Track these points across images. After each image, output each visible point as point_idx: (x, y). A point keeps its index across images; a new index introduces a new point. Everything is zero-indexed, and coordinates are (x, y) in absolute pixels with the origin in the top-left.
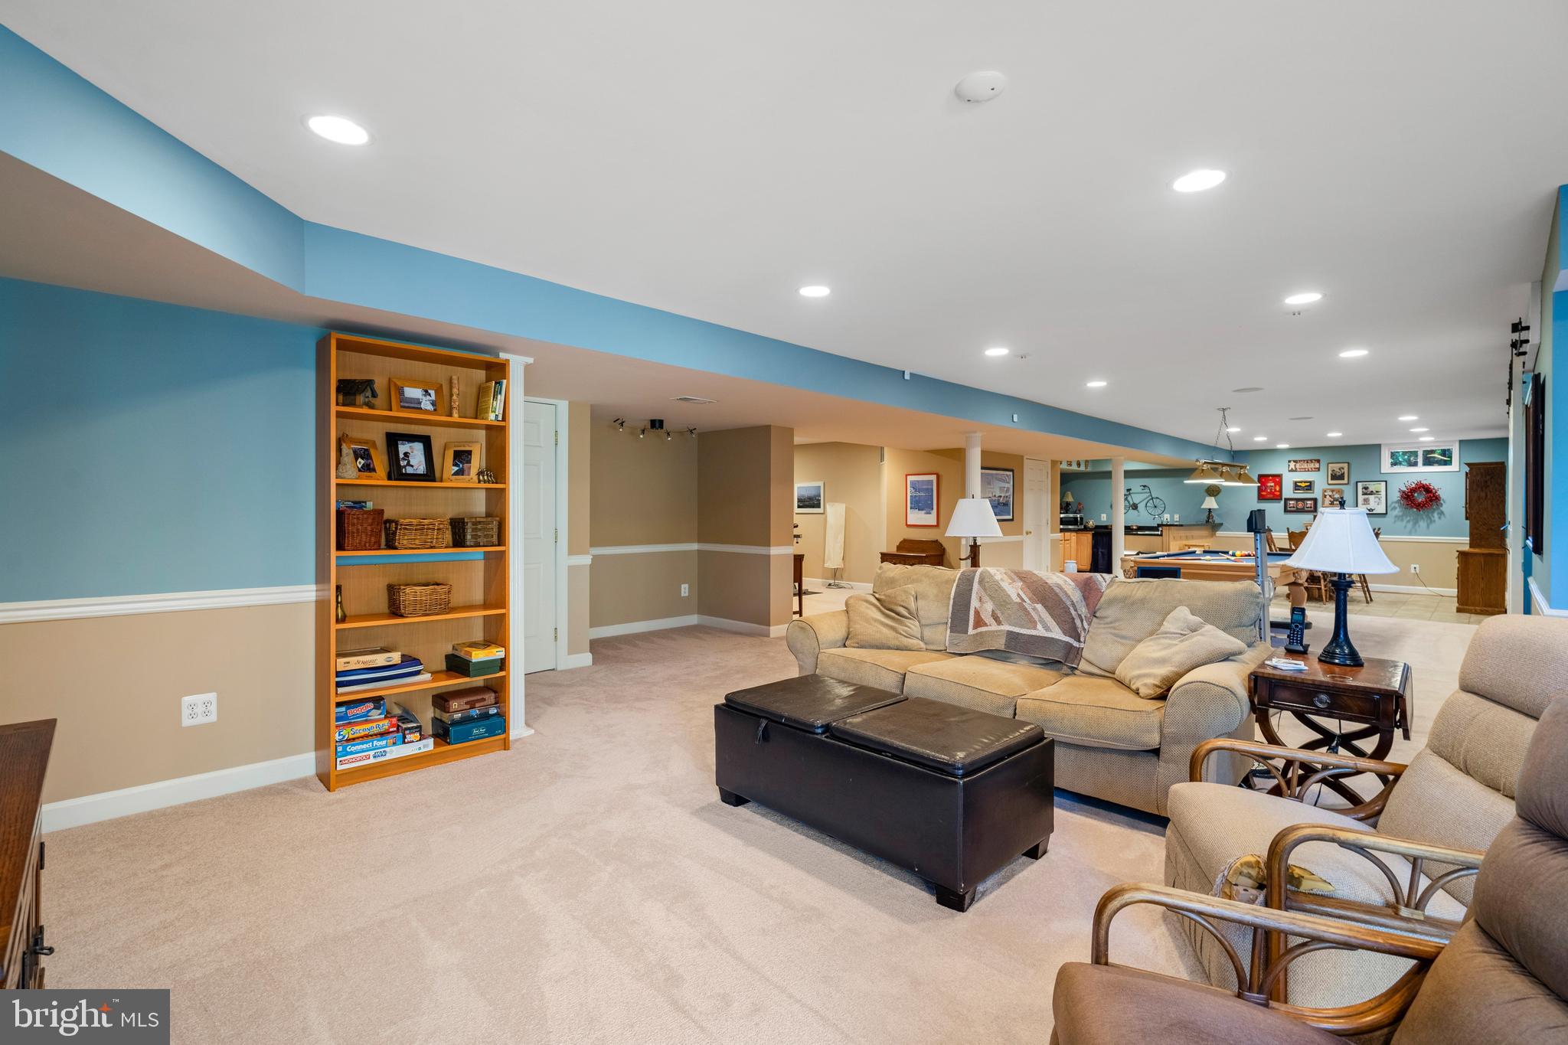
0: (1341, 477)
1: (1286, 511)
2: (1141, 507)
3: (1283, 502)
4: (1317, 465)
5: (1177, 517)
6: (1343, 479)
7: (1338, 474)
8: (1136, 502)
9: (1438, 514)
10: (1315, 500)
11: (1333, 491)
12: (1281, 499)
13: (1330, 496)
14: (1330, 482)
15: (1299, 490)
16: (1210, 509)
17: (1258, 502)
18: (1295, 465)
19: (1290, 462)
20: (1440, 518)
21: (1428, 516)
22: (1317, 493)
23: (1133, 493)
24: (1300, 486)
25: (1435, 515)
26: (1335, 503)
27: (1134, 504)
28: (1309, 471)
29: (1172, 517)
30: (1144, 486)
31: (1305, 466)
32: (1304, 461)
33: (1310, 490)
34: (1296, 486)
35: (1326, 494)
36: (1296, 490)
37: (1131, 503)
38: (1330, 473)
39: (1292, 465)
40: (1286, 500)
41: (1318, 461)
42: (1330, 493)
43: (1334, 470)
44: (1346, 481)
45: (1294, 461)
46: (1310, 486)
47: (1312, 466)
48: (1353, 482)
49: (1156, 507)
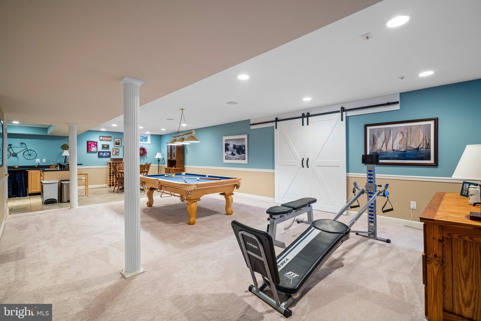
0: (119, 144)
1: (99, 157)
2: (20, 155)
3: (98, 153)
4: (110, 139)
5: (44, 160)
6: (119, 145)
7: (118, 143)
8: (16, 152)
9: (146, 157)
10: (110, 152)
11: (116, 149)
12: (97, 152)
13: (115, 151)
14: (115, 146)
15: (104, 148)
16: (66, 156)
17: (87, 153)
18: (102, 138)
19: (100, 136)
20: (146, 159)
21: (143, 159)
22: (110, 150)
23: (14, 147)
24: (104, 147)
26: (117, 153)
27: (14, 153)
28: (107, 141)
29: (41, 160)
30: (22, 143)
31: (106, 139)
32: (106, 137)
33: (108, 148)
34: (103, 147)
35: (114, 150)
36: (103, 148)
37: (12, 152)
38: (115, 142)
39: (101, 138)
40: (99, 152)
41: (111, 137)
42: (115, 150)
43: (116, 141)
44: (120, 146)
45: (102, 136)
46: (108, 147)
47: (108, 139)
48: (122, 146)
49: (30, 155)
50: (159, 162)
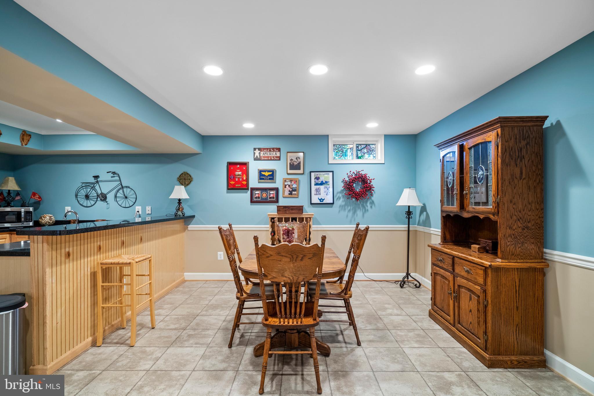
0: (298, 167)
1: (252, 201)
2: (110, 197)
3: (249, 192)
4: (278, 154)
5: (148, 209)
6: (299, 169)
7: (295, 164)
8: (105, 192)
9: (370, 203)
10: (277, 190)
11: (291, 181)
12: (248, 189)
13: (289, 186)
14: (290, 171)
15: (263, 179)
16: (179, 200)
17: (227, 193)
18: (260, 153)
19: (255, 149)
20: (371, 207)
21: (364, 207)
22: (278, 183)
23: (102, 181)
24: (264, 176)
25: (368, 204)
26: (293, 193)
27: (102, 193)
28: (271, 160)
29: (144, 209)
30: (114, 173)
31: (268, 154)
32: (267, 149)
33: (273, 179)
34: (261, 176)
35: (286, 183)
36: (260, 179)
37: (99, 192)
38: (289, 162)
39: (257, 152)
40: (253, 189)
41: (279, 150)
42: (289, 183)
43: (291, 160)
44: (301, 171)
45: (260, 149)
46: (272, 176)
47: (274, 154)
48: (307, 171)
49: (126, 197)
50: (409, 219)
